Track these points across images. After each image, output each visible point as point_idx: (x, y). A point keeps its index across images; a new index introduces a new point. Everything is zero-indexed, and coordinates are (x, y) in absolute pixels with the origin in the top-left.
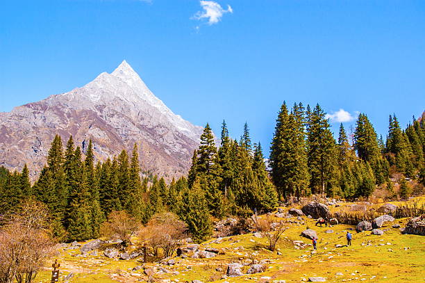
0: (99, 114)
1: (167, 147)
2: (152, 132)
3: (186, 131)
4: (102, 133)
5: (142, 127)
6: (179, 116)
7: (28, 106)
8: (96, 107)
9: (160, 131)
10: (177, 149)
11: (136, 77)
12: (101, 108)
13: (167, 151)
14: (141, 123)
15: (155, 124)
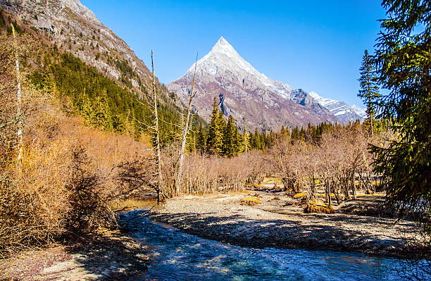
0: (220, 84)
1: (266, 103)
2: (254, 93)
3: (270, 86)
4: (232, 101)
5: (247, 91)
6: (263, 75)
7: (176, 83)
8: (216, 79)
9: (259, 93)
10: (272, 104)
11: (230, 48)
12: (219, 79)
13: (266, 106)
14: (247, 88)
15: (255, 88)
